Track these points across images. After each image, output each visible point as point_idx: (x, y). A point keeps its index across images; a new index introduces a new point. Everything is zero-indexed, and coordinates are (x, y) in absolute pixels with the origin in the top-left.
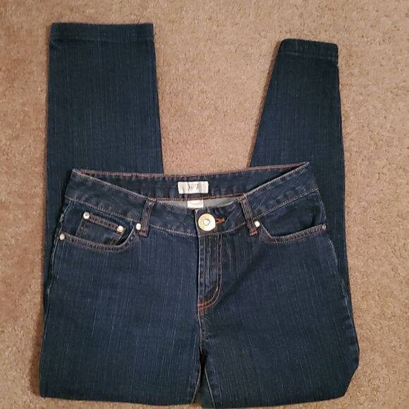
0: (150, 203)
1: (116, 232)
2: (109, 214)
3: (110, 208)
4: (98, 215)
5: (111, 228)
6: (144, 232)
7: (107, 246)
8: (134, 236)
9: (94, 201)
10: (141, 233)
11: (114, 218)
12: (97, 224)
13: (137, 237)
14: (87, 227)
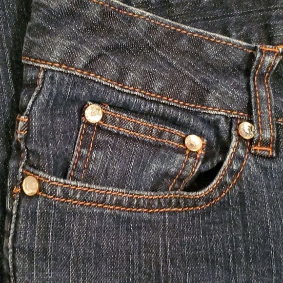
0: (269, 59)
1: (182, 151)
2: (158, 103)
3: (158, 85)
4: (125, 108)
5: (166, 142)
6: (265, 143)
7: (161, 194)
8: (241, 159)
9: (111, 66)
10: (258, 149)
11: (172, 112)
12: (124, 137)
13: (250, 161)
14: (97, 146)
